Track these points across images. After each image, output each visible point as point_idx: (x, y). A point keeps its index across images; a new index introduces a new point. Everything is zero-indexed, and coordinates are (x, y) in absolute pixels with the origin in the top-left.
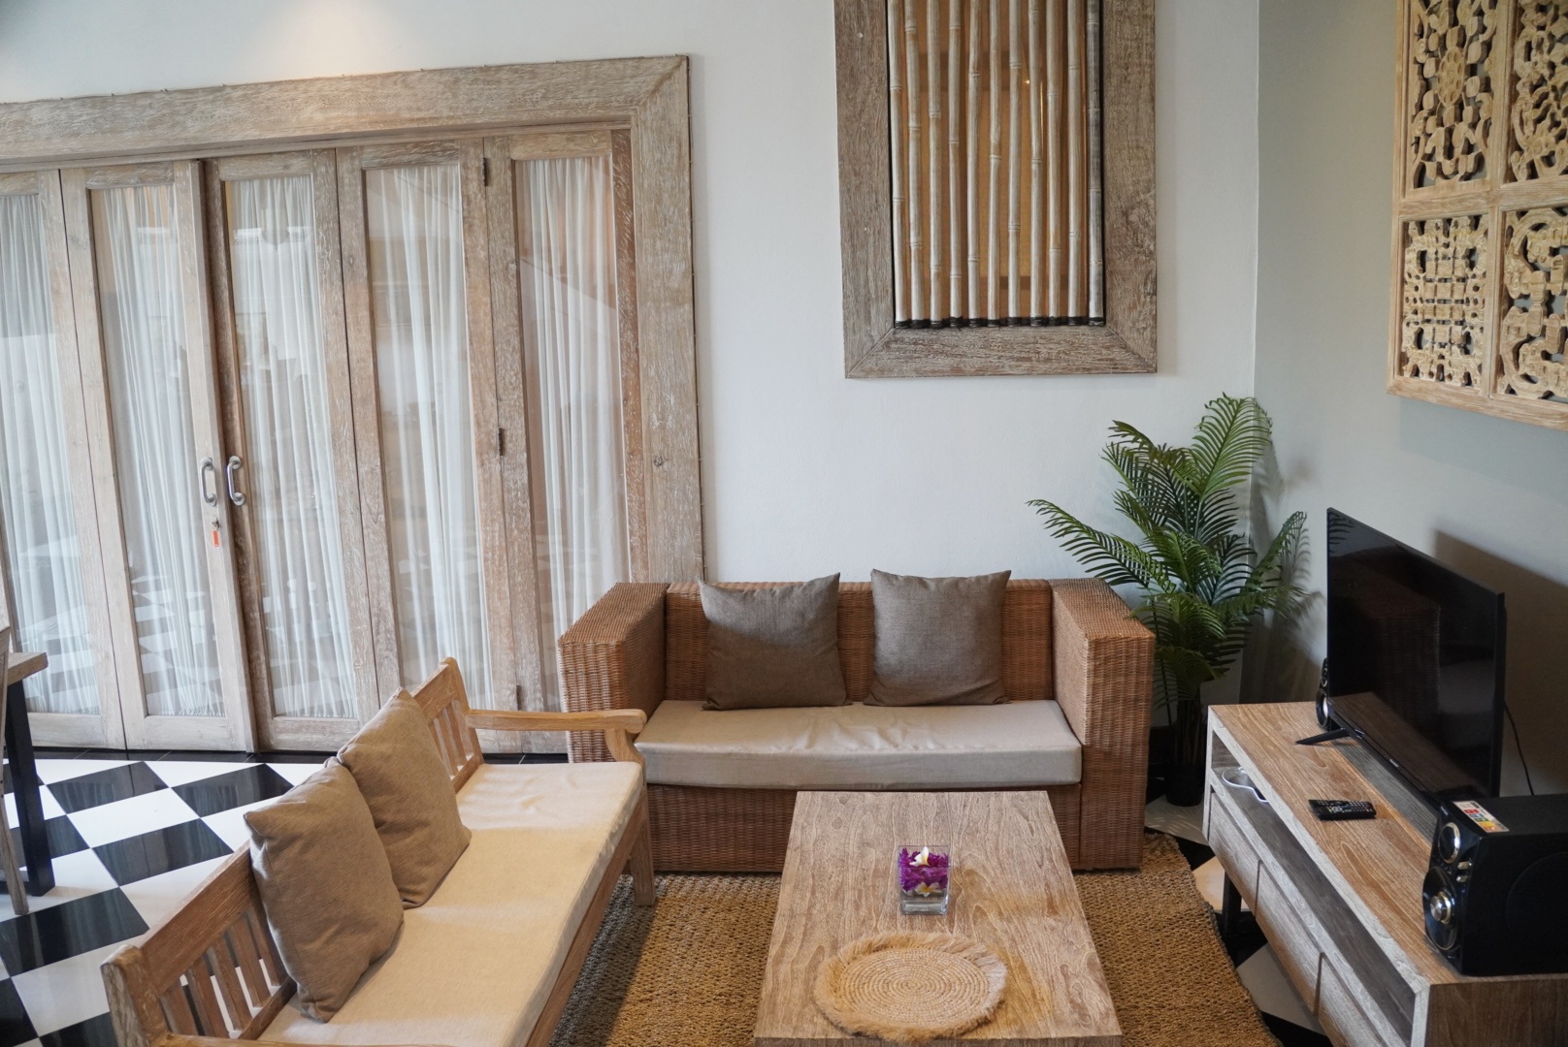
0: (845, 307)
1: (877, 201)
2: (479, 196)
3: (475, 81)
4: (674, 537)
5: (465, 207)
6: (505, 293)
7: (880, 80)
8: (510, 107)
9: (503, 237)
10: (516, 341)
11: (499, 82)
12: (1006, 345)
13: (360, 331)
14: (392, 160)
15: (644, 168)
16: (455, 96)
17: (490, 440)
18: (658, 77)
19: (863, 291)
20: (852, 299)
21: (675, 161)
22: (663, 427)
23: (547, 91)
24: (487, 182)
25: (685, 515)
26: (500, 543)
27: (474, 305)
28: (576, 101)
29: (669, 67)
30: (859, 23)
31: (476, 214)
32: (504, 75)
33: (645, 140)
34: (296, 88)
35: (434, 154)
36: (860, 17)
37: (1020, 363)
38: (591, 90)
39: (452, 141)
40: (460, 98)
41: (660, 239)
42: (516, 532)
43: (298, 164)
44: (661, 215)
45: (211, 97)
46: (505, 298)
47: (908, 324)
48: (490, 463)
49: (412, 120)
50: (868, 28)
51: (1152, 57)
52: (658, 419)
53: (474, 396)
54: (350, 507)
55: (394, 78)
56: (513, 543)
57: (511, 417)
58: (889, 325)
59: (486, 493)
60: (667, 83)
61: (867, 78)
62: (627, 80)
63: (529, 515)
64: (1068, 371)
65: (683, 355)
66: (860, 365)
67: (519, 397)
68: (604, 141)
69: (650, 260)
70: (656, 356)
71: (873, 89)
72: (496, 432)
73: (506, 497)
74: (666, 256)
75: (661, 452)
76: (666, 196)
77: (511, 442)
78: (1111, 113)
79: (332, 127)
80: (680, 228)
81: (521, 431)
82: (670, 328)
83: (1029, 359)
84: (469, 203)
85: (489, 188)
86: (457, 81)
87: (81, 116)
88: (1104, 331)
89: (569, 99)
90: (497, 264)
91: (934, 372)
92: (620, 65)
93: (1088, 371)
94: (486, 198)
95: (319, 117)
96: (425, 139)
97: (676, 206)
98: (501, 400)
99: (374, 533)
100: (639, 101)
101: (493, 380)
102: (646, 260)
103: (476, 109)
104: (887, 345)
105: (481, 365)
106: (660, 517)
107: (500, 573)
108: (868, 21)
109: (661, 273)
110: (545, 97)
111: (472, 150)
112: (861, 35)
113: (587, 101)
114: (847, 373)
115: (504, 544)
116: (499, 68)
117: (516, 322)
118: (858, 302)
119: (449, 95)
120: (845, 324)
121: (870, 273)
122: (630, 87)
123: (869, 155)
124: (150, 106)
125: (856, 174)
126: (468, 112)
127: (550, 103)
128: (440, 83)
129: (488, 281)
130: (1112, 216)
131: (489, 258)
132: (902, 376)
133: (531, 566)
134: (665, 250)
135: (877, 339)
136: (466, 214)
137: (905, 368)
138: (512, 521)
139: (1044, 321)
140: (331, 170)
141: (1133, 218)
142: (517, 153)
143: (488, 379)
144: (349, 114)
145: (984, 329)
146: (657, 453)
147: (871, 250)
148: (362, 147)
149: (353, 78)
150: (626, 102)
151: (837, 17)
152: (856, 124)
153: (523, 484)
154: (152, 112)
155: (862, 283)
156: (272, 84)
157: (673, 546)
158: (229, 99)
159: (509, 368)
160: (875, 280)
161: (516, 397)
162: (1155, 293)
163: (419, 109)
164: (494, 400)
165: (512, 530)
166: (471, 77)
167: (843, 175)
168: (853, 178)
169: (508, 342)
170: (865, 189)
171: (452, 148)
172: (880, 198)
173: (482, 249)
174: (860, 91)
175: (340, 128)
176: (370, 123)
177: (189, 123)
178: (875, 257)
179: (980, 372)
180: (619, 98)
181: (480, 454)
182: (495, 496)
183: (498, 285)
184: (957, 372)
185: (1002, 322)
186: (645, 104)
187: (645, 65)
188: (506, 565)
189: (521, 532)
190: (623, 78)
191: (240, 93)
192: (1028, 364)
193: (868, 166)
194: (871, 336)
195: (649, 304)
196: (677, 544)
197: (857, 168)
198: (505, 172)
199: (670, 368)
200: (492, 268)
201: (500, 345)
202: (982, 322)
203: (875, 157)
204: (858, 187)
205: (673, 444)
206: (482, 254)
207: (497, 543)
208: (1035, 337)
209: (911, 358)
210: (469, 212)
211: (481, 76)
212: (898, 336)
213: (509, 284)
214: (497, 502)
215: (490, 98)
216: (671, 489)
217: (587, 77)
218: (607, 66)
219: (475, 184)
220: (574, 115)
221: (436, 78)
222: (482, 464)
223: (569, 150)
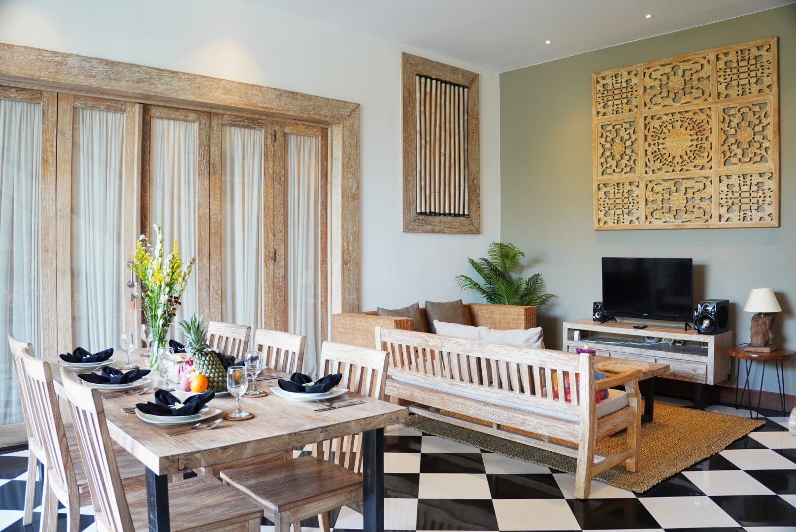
0: (404, 206)
2: (271, 146)
3: (288, 97)
4: (350, 294)
5: (265, 149)
6: (279, 189)
7: (414, 126)
8: (300, 110)
9: (280, 165)
10: (282, 211)
11: (297, 99)
12: (445, 223)
13: (216, 200)
14: (236, 123)
15: (345, 144)
16: (280, 100)
17: (270, 255)
18: (350, 110)
19: (408, 200)
20: (405, 203)
21: (355, 144)
22: (348, 249)
23: (314, 107)
24: (275, 140)
25: (354, 285)
27: (266, 192)
29: (354, 107)
31: (270, 153)
32: (299, 97)
33: (346, 134)
34: (213, 81)
35: (254, 124)
36: (410, 102)
37: (448, 229)
38: (330, 111)
39: (262, 119)
40: (282, 102)
41: (350, 173)
42: (278, 297)
43: (192, 116)
44: (350, 164)
45: (172, 75)
46: (279, 192)
47: (421, 213)
48: (269, 265)
49: (262, 107)
50: (411, 106)
51: (479, 131)
52: (347, 245)
53: (264, 234)
54: (204, 287)
55: (256, 87)
56: (277, 302)
57: (279, 244)
58: (415, 213)
59: (267, 279)
60: (353, 113)
61: (411, 124)
62: (342, 109)
63: (284, 289)
64: (460, 233)
66: (408, 228)
67: (283, 236)
68: (319, 131)
69: (346, 181)
70: (347, 220)
71: (412, 129)
72: (272, 251)
73: (275, 281)
74: (351, 180)
75: (347, 259)
76: (352, 157)
77: (279, 255)
78: (470, 148)
79: (228, 103)
80: (356, 170)
81: (282, 251)
82: (351, 209)
83: (450, 228)
84: (267, 148)
85: (275, 143)
86: (281, 95)
87: (98, 68)
88: (468, 219)
89: (321, 112)
90: (277, 176)
91: (427, 231)
92: (339, 103)
93: (465, 233)
94: (274, 147)
95: (223, 97)
96: (253, 117)
97: (355, 161)
98: (276, 236)
99: (215, 300)
100: (344, 118)
101: (273, 227)
103: (288, 108)
104: (415, 220)
105: (268, 220)
107: (270, 316)
108: (411, 104)
109: (349, 187)
110: (313, 109)
111: (269, 125)
112: (409, 108)
113: (327, 114)
114: (403, 230)
115: (273, 302)
116: (298, 93)
118: (408, 203)
119: (278, 100)
120: (403, 212)
121: (410, 194)
122: (342, 112)
123: (411, 151)
124: (139, 72)
125: (408, 158)
127: (315, 112)
129: (273, 183)
130: (470, 181)
131: (273, 173)
132: (419, 232)
133: (284, 312)
134: (351, 178)
135: (412, 218)
136: (265, 152)
137: (420, 229)
138: (277, 292)
139: (455, 215)
140: (208, 122)
141: (475, 182)
142: (287, 130)
143: (270, 227)
144: (236, 98)
145: (440, 217)
147: (411, 186)
148: (223, 114)
149: (239, 83)
150: (340, 117)
151: (403, 101)
152: (407, 140)
153: (282, 275)
154: (139, 75)
155: (408, 197)
156: (202, 77)
158: (180, 78)
159: (279, 222)
160: (412, 197)
161: (281, 236)
162: (480, 208)
163: (265, 103)
164: (272, 236)
165: (277, 296)
166: (287, 94)
167: (404, 158)
169: (280, 211)
170: (410, 163)
171: (261, 123)
172: (414, 168)
173: (271, 169)
174: (409, 128)
175: (231, 104)
176: (245, 104)
177: (159, 85)
178: (412, 188)
179: (439, 232)
180: (338, 115)
181: (265, 261)
182: (270, 280)
183: (277, 185)
184: (433, 232)
185: (445, 214)
186: (347, 120)
187: (347, 104)
189: (280, 297)
190: (340, 108)
191: (186, 77)
192: (450, 230)
193: (410, 155)
194: (410, 217)
195: (345, 198)
196: (351, 297)
197: (408, 156)
198: (282, 137)
199: (351, 225)
200: (275, 178)
201: (276, 212)
202: (440, 214)
204: (408, 162)
205: (351, 256)
206: (271, 171)
207: (270, 302)
208: (451, 220)
209: (421, 226)
210: (267, 152)
211: (291, 95)
212: (418, 217)
213: (282, 185)
214: (271, 283)
215: (293, 105)
216: (350, 274)
217: (328, 105)
218: (335, 102)
219: (270, 140)
220: (322, 118)
221: (273, 91)
222: (266, 266)
223: (306, 133)
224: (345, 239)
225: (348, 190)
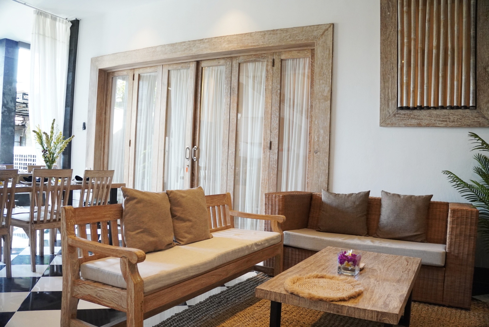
0: (381, 102)
1: (393, 67)
2: (271, 70)
3: (270, 34)
4: (319, 177)
5: (267, 73)
6: (276, 99)
7: (395, 27)
8: (279, 41)
9: (277, 82)
10: (278, 114)
11: (277, 34)
12: (437, 116)
14: (247, 60)
15: (318, 58)
16: (264, 38)
17: (267, 145)
18: (324, 30)
19: (387, 97)
20: (383, 99)
21: (328, 55)
22: (318, 141)
23: (291, 36)
24: (273, 66)
25: (323, 171)
26: (267, 178)
27: (266, 102)
28: (299, 38)
29: (327, 27)
30: (388, 9)
31: (270, 75)
32: (278, 32)
33: (319, 49)
34: (221, 38)
35: (259, 58)
36: (389, 7)
37: (442, 122)
38: (303, 35)
39: (264, 54)
40: (266, 39)
41: (322, 80)
42: (272, 175)
43: (222, 62)
44: (322, 73)
45: (200, 42)
46: (276, 101)
47: (402, 108)
48: (266, 152)
49: (252, 46)
50: (391, 10)
52: (317, 138)
53: (264, 131)
54: (225, 163)
55: (248, 34)
56: (271, 178)
57: (274, 138)
58: (395, 108)
59: (264, 161)
60: (327, 31)
61: (391, 27)
62: (314, 31)
63: (276, 169)
65: (326, 117)
66: (385, 122)
67: (277, 131)
68: (308, 53)
69: (318, 86)
70: (318, 116)
71: (392, 30)
72: (269, 142)
73: (270, 163)
74: (323, 85)
75: (317, 149)
76: (324, 66)
77: (273, 145)
79: (230, 49)
80: (328, 76)
81: (277, 142)
82: (323, 108)
83: (446, 121)
85: (274, 68)
86: (265, 34)
87: (168, 49)
88: (476, 111)
89: (297, 38)
90: (274, 90)
91: (411, 125)
92: (312, 27)
94: (273, 70)
95: (227, 46)
96: (257, 53)
97: (327, 69)
98: (272, 132)
99: (231, 172)
100: (317, 38)
101: (270, 126)
102: (317, 87)
103: (270, 42)
104: (395, 115)
105: (267, 121)
106: (315, 171)
107: (266, 187)
108: (391, 9)
109: (321, 91)
110: (290, 38)
111: (270, 56)
112: (389, 13)
113: (302, 38)
114: (380, 124)
115: (268, 178)
116: (277, 30)
117: (278, 108)
118: (385, 100)
119: (262, 38)
120: (380, 108)
121: (390, 91)
122: (315, 33)
123: (390, 51)
124: (185, 45)
125: (386, 58)
126: (267, 43)
127: (291, 39)
128: (260, 35)
129: (271, 96)
131: (272, 88)
132: (399, 126)
133: (275, 186)
134: (323, 83)
135: (391, 113)
136: (267, 75)
137: (400, 123)
138: (271, 171)
139: (452, 108)
140: (231, 63)
142: (283, 57)
143: (268, 126)
144: (235, 45)
145: (429, 110)
146: (316, 149)
147: (390, 83)
148: (239, 56)
149: (237, 35)
150: (314, 38)
151: (381, 8)
152: (386, 42)
153: (276, 159)
154: (185, 47)
155: (387, 94)
156: (215, 38)
157: (318, 181)
158: (204, 42)
159: (275, 122)
160: (391, 93)
161: (276, 132)
163: (254, 43)
164: (270, 132)
165: (271, 174)
166: (269, 33)
167: (381, 58)
168: (385, 59)
169: (276, 114)
170: (389, 63)
171: (264, 56)
172: (394, 66)
173: (270, 86)
174: (388, 31)
175: (232, 49)
176: (241, 47)
177: (194, 49)
178: (392, 85)
179: (428, 126)
180: (311, 37)
181: (264, 149)
182: (267, 163)
183: (274, 97)
184: (419, 125)
185: (435, 108)
186: (319, 38)
187: (319, 27)
188: (268, 185)
189: (273, 175)
191: (207, 40)
192: (446, 123)
193: (390, 55)
194: (389, 112)
195: (317, 100)
196: (320, 180)
197: (386, 56)
198: (279, 63)
199: (322, 121)
200: (273, 92)
201: (273, 115)
202: (428, 108)
203: (392, 52)
204: (386, 62)
205: (321, 146)
206: (270, 87)
207: (266, 178)
208: (448, 113)
209: (403, 120)
210: (268, 75)
211: (272, 32)
212: (398, 112)
213: (277, 96)
214: (267, 164)
215: (274, 39)
216: (319, 161)
217: (302, 31)
218: (308, 28)
219: (270, 66)
220: (298, 43)
221: (259, 34)
222: (264, 152)
223: (298, 56)
224: (316, 132)
225: (320, 94)
